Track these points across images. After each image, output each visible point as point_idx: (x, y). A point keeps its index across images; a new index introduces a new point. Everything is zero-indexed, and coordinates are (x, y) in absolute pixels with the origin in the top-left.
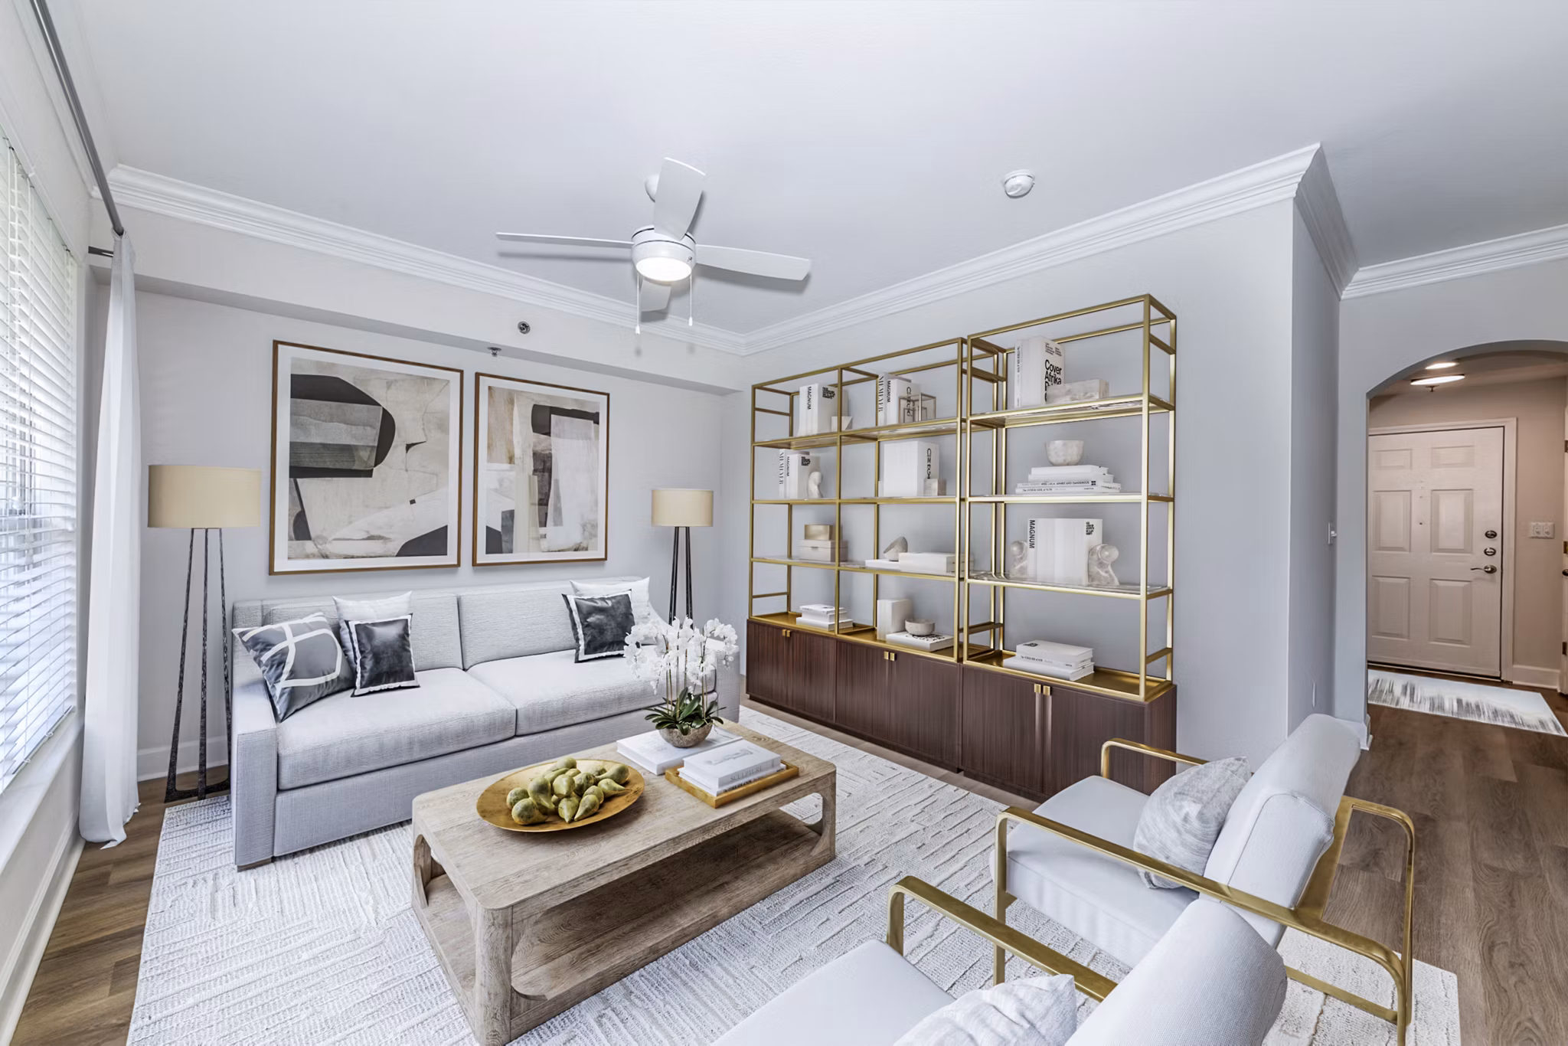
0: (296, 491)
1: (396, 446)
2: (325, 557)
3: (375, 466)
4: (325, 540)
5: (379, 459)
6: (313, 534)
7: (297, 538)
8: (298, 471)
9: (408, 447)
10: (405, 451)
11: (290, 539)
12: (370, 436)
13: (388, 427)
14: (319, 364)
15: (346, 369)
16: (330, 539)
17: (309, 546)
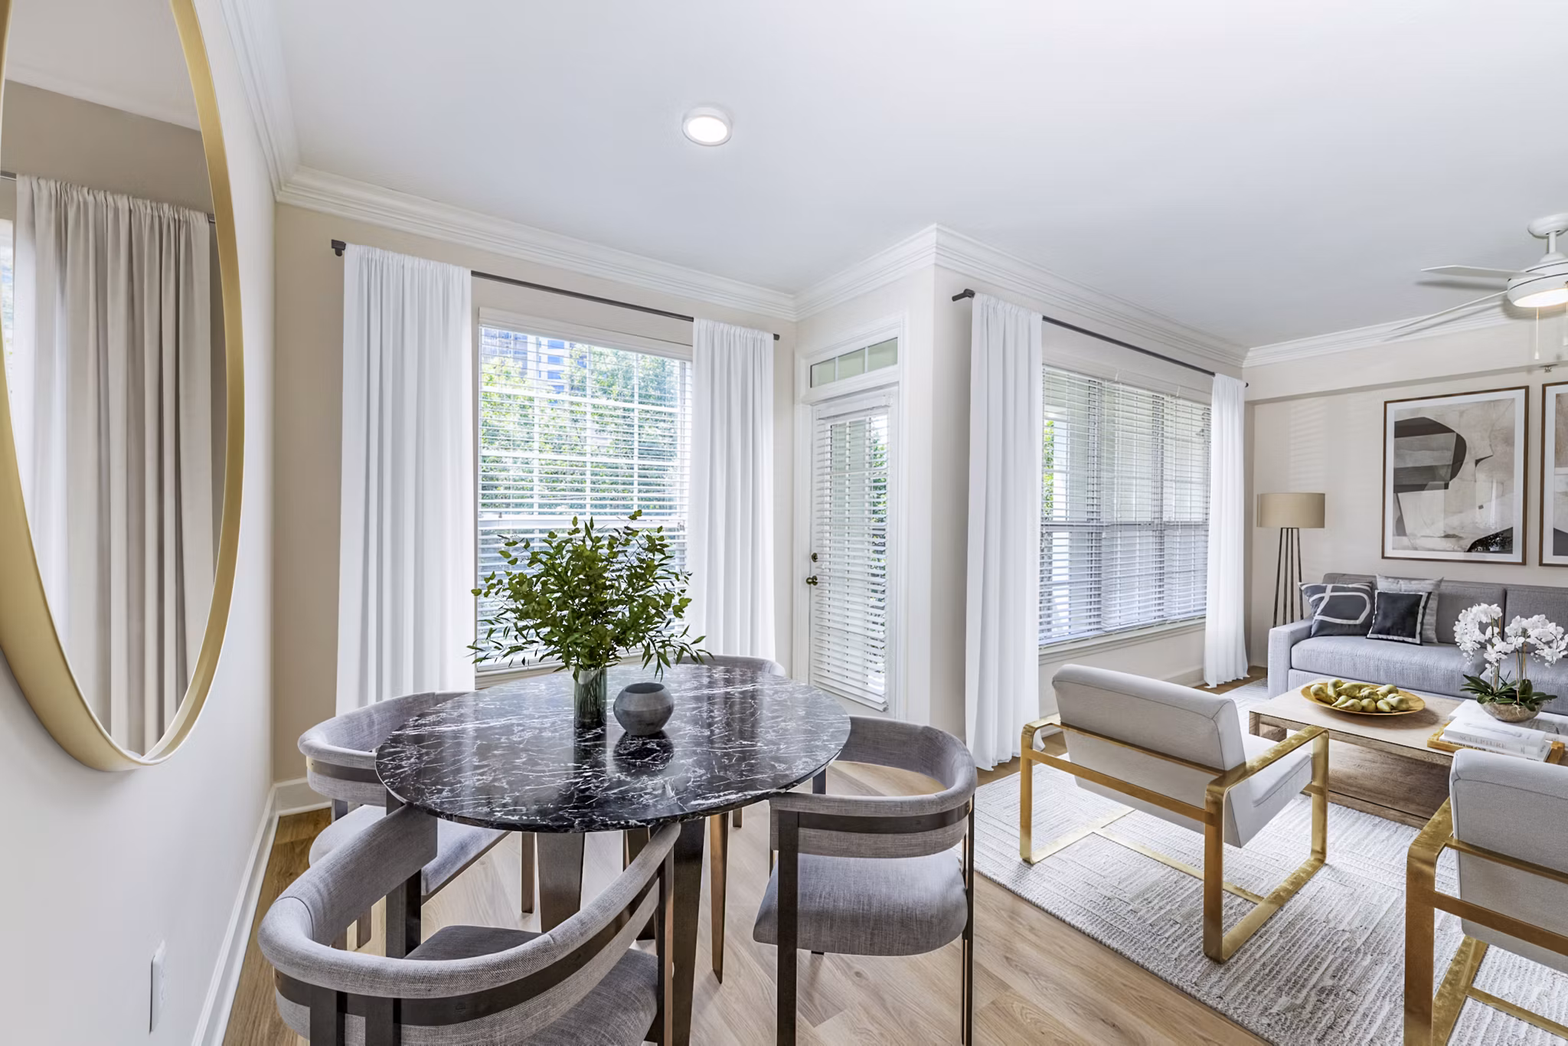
0: (1397, 501)
1: (1467, 463)
2: (1416, 549)
3: (1451, 479)
4: (1414, 535)
5: (1453, 475)
6: (1408, 531)
7: (1399, 535)
8: (1399, 488)
9: (1477, 462)
10: (1474, 465)
11: (1394, 535)
12: (1448, 457)
13: (1461, 446)
14: (1413, 411)
15: (1428, 410)
16: (1419, 535)
17: (1405, 540)
